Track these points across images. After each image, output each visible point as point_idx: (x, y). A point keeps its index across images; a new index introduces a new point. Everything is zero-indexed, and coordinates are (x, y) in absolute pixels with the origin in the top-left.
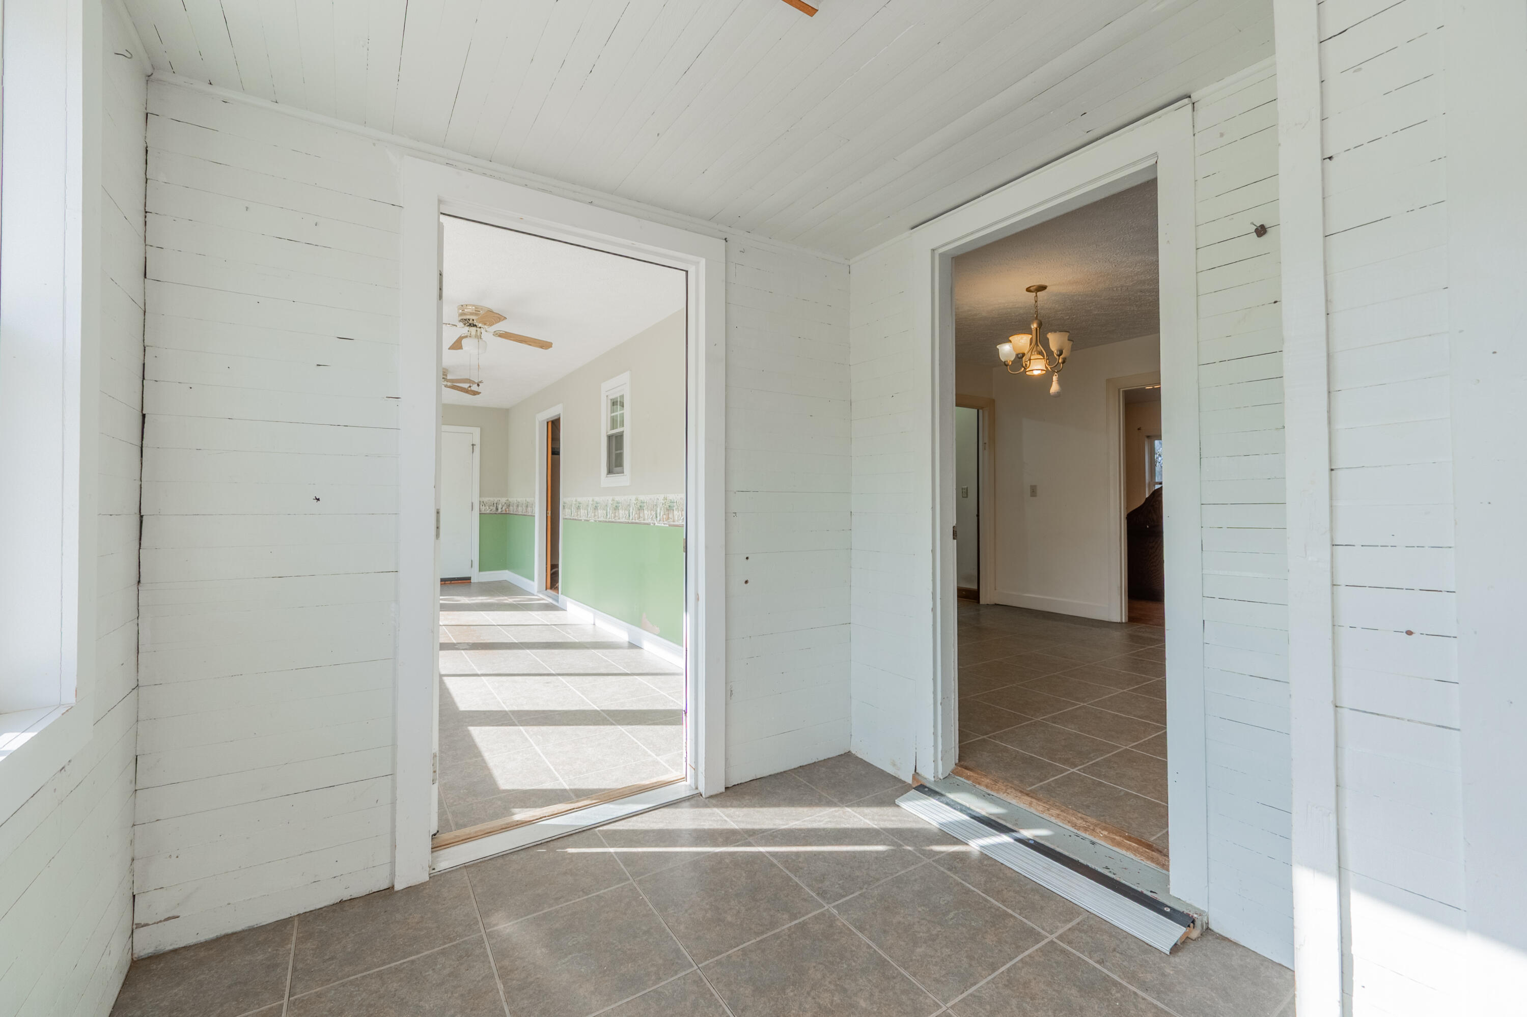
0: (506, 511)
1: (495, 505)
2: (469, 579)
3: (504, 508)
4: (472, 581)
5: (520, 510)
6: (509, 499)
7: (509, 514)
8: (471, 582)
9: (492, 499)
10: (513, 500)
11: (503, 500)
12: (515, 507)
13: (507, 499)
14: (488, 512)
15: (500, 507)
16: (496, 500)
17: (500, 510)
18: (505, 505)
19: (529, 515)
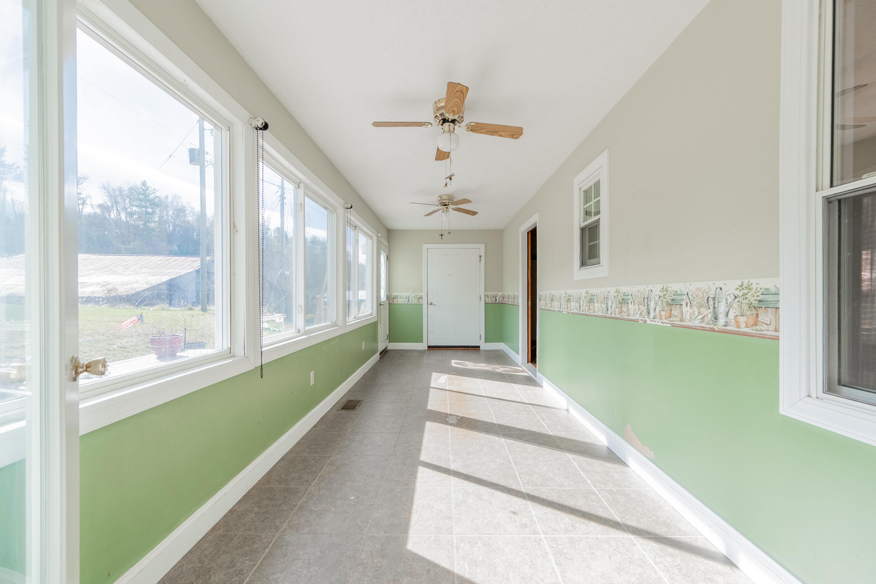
0: (502, 301)
1: (495, 297)
2: (479, 347)
3: (500, 300)
4: (481, 348)
5: (510, 301)
6: (504, 293)
7: (503, 303)
8: (480, 350)
9: (492, 293)
10: (506, 294)
11: (500, 294)
12: (507, 299)
13: (502, 293)
14: (490, 302)
15: (498, 298)
16: (495, 293)
17: (498, 301)
18: (501, 297)
19: (515, 305)
